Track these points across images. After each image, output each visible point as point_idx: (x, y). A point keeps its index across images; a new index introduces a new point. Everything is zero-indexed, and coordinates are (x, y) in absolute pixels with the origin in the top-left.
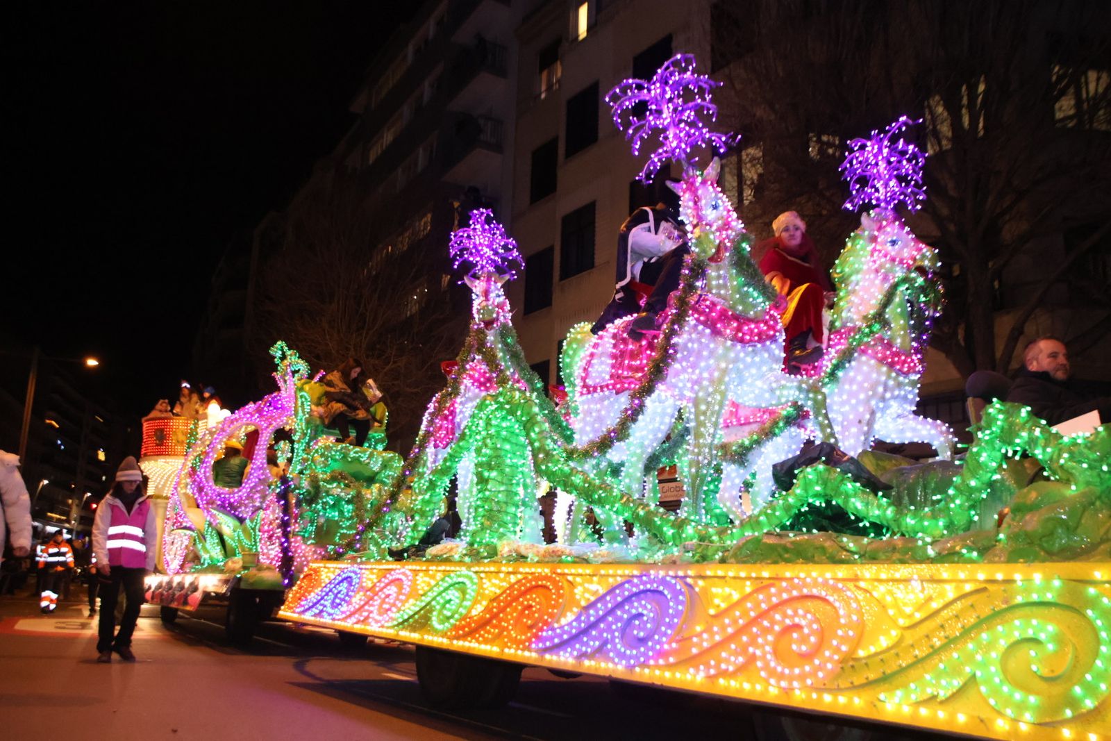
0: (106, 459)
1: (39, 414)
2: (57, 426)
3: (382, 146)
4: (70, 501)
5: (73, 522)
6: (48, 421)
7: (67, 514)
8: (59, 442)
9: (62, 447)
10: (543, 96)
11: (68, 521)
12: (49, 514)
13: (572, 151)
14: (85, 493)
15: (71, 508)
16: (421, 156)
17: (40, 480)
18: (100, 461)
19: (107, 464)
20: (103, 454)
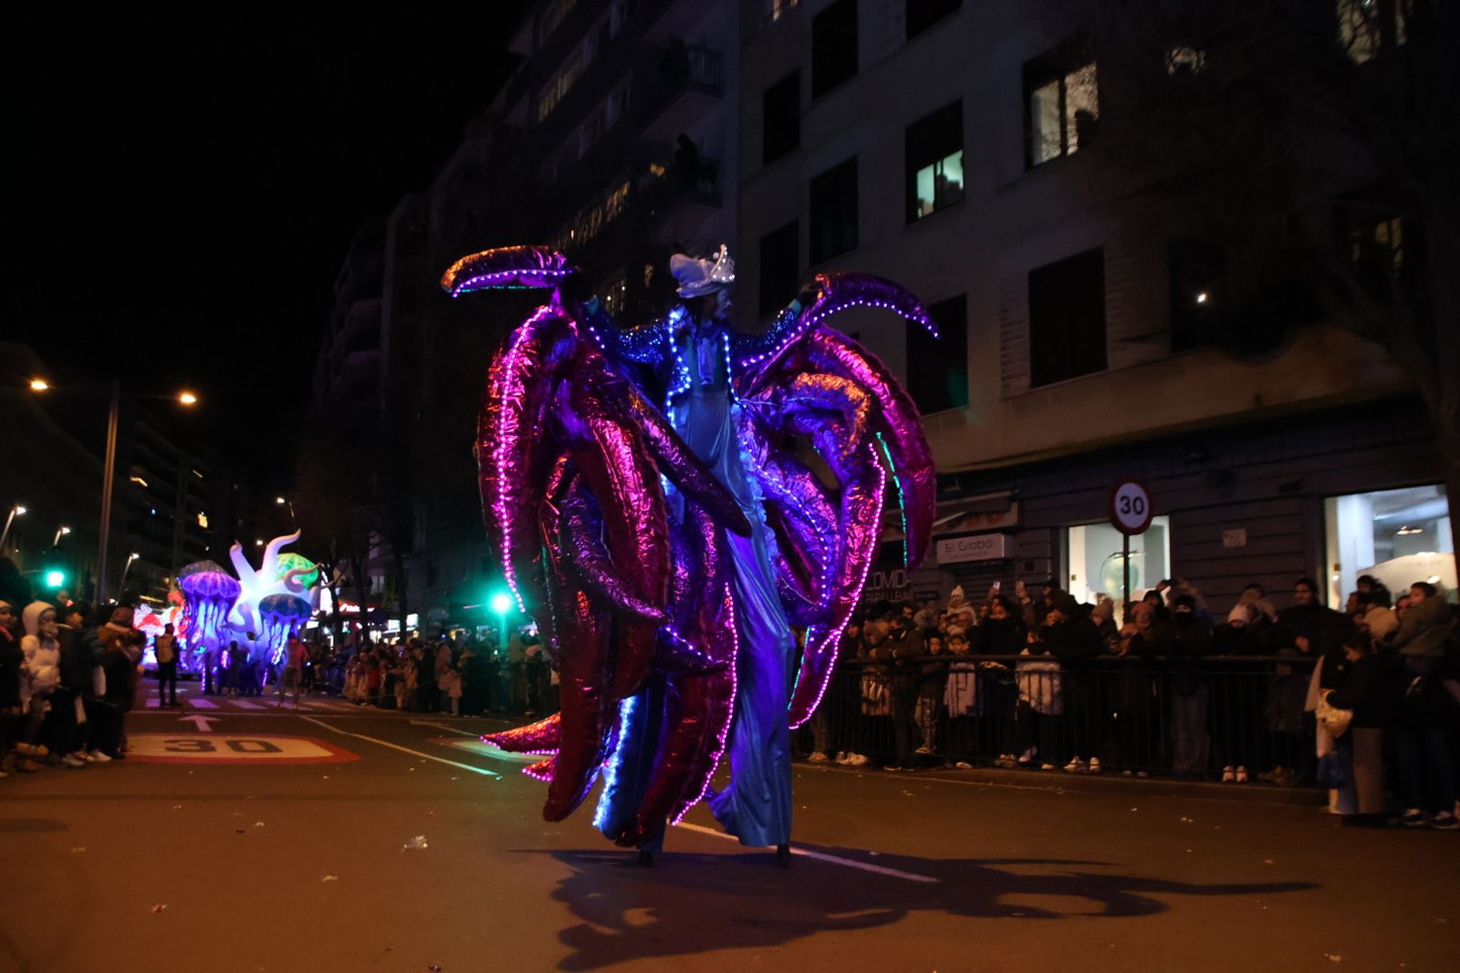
0: (209, 525)
1: (122, 471)
2: (146, 485)
3: (556, 95)
4: (167, 580)
6: (134, 479)
7: (164, 595)
9: (154, 511)
10: (776, 16)
12: (142, 597)
13: (820, 91)
15: (169, 589)
16: (611, 106)
17: (129, 555)
18: (202, 528)
19: (211, 532)
20: (205, 518)
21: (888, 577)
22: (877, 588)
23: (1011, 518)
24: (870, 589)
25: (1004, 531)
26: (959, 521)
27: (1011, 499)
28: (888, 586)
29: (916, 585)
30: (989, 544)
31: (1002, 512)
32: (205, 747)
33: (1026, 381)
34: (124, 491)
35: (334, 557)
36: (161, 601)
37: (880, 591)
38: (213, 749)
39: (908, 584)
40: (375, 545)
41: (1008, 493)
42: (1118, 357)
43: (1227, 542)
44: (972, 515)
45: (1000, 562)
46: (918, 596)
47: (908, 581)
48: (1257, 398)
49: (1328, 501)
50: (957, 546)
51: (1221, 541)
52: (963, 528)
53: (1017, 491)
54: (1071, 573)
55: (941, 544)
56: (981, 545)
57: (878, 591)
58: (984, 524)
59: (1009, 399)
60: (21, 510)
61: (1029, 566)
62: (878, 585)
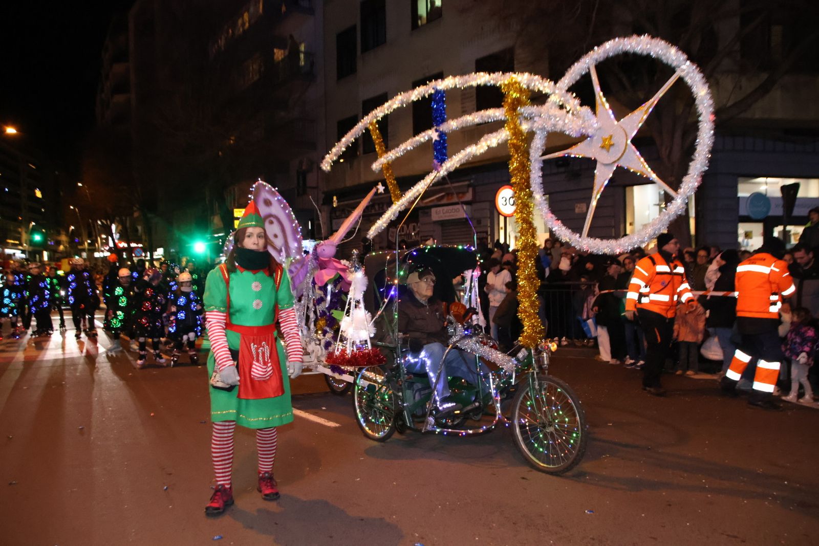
0: (42, 196)
4: (20, 230)
5: (25, 245)
7: (19, 239)
9: (7, 189)
11: (21, 244)
12: (7, 240)
14: (30, 222)
15: (21, 235)
18: (38, 197)
19: (44, 200)
21: (408, 227)
22: (403, 233)
23: (469, 197)
24: (399, 234)
25: (467, 203)
26: (442, 198)
27: (469, 186)
28: (408, 232)
29: (422, 232)
30: (458, 210)
31: (464, 193)
36: (17, 242)
37: (404, 235)
39: (419, 231)
41: (467, 183)
43: (577, 210)
44: (449, 194)
45: (464, 220)
46: (423, 238)
47: (418, 229)
49: (628, 189)
50: (441, 212)
51: (574, 210)
52: (444, 201)
53: (472, 181)
54: (501, 226)
55: (434, 210)
56: (453, 211)
57: (403, 235)
58: (455, 200)
59: (464, 132)
61: (479, 222)
62: (403, 231)
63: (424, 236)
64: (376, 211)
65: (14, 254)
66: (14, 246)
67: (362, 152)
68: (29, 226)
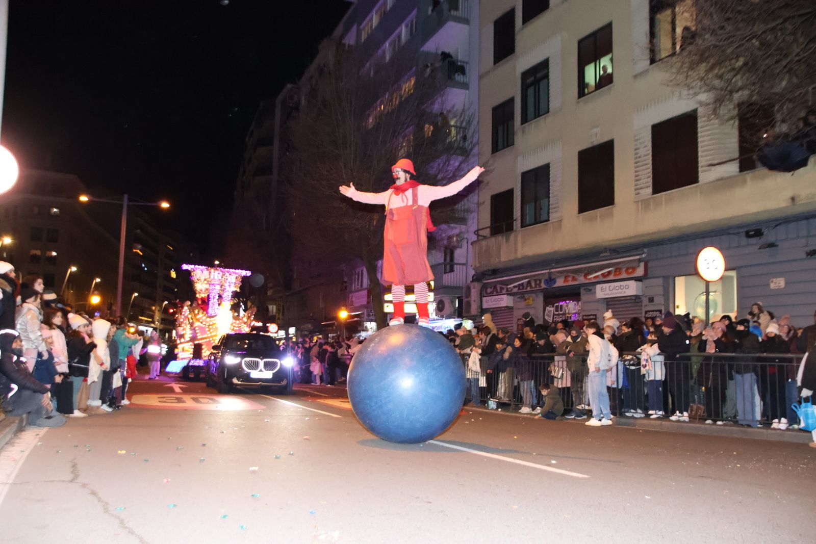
0: (177, 276)
1: (129, 247)
2: (141, 254)
4: (154, 308)
5: (157, 323)
6: (134, 250)
7: (152, 317)
8: (143, 265)
9: (146, 269)
11: (153, 322)
12: (140, 318)
13: (527, 19)
14: (163, 302)
15: (155, 313)
16: (403, 31)
17: (133, 293)
18: (173, 278)
19: (178, 280)
20: (174, 273)
21: (567, 306)
22: (561, 313)
23: (640, 272)
24: (557, 313)
25: (638, 279)
27: (640, 261)
28: (567, 311)
29: (584, 311)
30: (627, 287)
31: (634, 269)
32: (179, 400)
33: (650, 190)
34: (131, 258)
35: (247, 295)
36: (151, 320)
37: (563, 314)
38: (184, 402)
39: (580, 310)
40: (271, 288)
41: (638, 257)
42: (706, 175)
43: (772, 286)
44: (616, 270)
45: (634, 298)
46: (585, 317)
47: (579, 308)
48: (793, 199)
50: (608, 289)
51: (769, 285)
52: (611, 277)
53: (644, 256)
54: (677, 304)
55: (598, 287)
56: (622, 287)
57: (561, 314)
58: (624, 276)
59: (638, 201)
60: (74, 269)
61: (651, 300)
62: (561, 311)
63: (586, 316)
64: (531, 287)
65: (147, 331)
66: (147, 323)
67: (519, 225)
68: (162, 305)
